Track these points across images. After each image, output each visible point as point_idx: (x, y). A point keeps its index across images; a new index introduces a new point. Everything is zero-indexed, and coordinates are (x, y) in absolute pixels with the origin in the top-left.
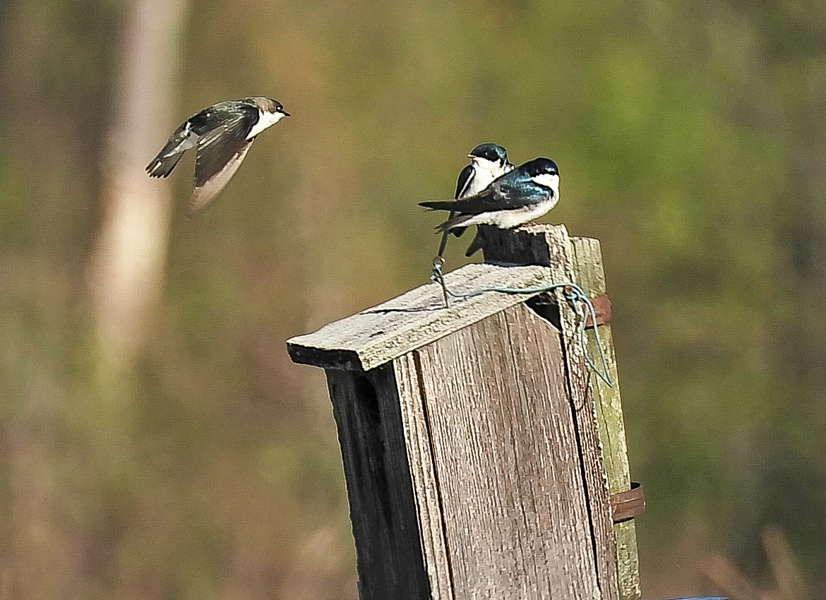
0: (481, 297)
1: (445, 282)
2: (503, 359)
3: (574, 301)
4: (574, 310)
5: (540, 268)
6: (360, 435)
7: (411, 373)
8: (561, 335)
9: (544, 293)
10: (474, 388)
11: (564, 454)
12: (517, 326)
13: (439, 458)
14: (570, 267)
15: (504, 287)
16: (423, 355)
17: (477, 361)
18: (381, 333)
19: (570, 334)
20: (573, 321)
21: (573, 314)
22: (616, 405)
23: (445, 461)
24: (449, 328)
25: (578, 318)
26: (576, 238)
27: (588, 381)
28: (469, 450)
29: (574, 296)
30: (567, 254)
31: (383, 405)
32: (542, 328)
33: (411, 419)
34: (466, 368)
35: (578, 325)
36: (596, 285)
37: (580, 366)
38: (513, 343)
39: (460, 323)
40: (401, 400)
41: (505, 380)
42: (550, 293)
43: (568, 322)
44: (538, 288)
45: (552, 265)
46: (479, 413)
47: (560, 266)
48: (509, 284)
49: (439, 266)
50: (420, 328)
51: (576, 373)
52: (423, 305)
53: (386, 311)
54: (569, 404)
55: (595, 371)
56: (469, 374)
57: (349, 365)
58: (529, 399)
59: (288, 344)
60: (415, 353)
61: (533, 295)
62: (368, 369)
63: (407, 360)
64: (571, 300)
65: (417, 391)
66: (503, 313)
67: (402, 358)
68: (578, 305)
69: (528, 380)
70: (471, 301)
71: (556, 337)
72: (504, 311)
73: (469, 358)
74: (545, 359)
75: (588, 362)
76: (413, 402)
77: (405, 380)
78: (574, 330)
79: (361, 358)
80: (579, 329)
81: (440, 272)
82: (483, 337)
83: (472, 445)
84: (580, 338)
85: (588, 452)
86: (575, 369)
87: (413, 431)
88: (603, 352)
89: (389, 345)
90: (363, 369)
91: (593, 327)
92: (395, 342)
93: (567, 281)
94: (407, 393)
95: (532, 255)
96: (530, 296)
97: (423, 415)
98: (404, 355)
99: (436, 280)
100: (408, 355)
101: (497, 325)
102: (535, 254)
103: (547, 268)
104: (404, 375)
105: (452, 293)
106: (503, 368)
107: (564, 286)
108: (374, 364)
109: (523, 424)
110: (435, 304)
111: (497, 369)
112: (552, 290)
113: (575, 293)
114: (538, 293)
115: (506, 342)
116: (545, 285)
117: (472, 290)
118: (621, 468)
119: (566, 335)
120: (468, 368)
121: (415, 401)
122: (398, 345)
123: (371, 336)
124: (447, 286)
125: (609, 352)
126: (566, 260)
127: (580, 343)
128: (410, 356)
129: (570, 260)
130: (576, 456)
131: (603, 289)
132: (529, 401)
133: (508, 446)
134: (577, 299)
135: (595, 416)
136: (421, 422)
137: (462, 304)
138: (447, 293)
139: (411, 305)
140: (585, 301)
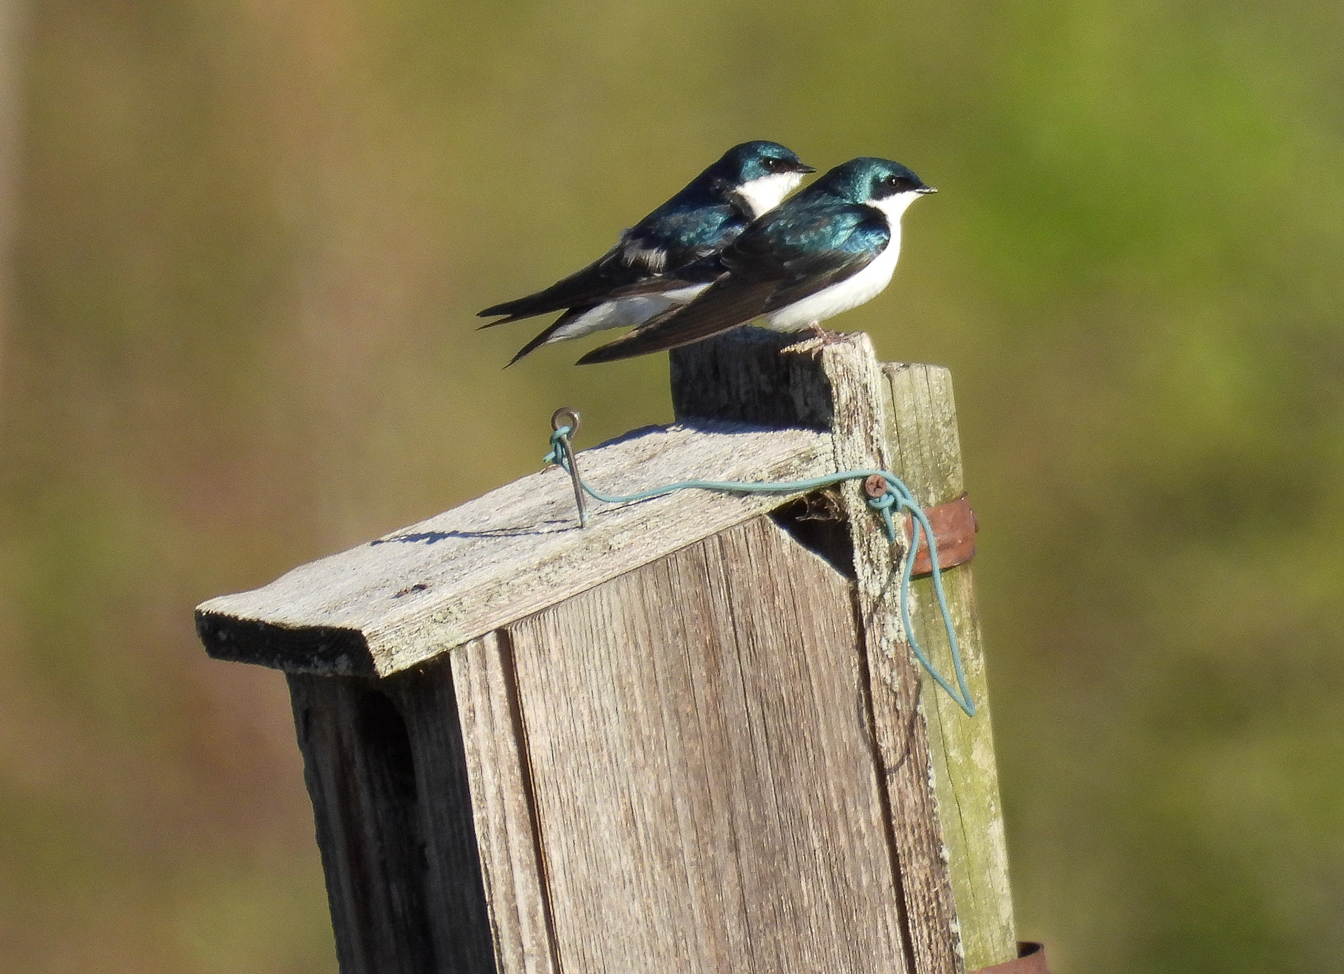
0: (665, 502)
1: (580, 468)
2: (713, 650)
3: (886, 511)
4: (886, 532)
5: (808, 435)
6: (369, 830)
7: (492, 685)
8: (854, 593)
9: (816, 494)
10: (641, 719)
11: (856, 874)
12: (749, 571)
13: (558, 884)
14: (879, 431)
15: (721, 479)
16: (523, 641)
17: (651, 654)
18: (421, 587)
19: (875, 590)
20: (884, 560)
21: (885, 543)
22: (984, 759)
23: (573, 891)
24: (587, 573)
25: (896, 555)
26: (895, 365)
27: (917, 702)
28: (627, 862)
29: (886, 502)
30: (874, 405)
31: (423, 755)
32: (809, 577)
33: (491, 791)
34: (624, 671)
35: (895, 569)
36: (941, 475)
37: (900, 664)
38: (738, 611)
39: (614, 564)
40: (467, 744)
41: (717, 699)
42: (829, 494)
43: (871, 561)
44: (801, 482)
45: (838, 429)
46: (653, 778)
47: (855, 430)
48: (732, 471)
49: (566, 429)
50: (517, 576)
51: (889, 681)
52: (525, 522)
53: (434, 537)
54: (869, 756)
55: (934, 677)
56: (632, 685)
57: (343, 665)
58: (774, 743)
59: (200, 612)
60: (504, 638)
61: (789, 498)
62: (389, 672)
63: (482, 653)
64: (880, 511)
65: (504, 725)
66: (716, 539)
67: (471, 647)
68: (897, 521)
69: (772, 697)
70: (639, 511)
71: (841, 598)
72: (717, 533)
73: (631, 647)
74: (814, 648)
75: (916, 655)
76: (496, 752)
77: (478, 700)
78: (884, 581)
79: (373, 646)
80: (898, 578)
81: (568, 444)
82: (665, 598)
83: (637, 852)
84: (898, 599)
85: (916, 871)
86: (885, 671)
87: (494, 821)
88: (953, 632)
89: (439, 617)
90: (377, 675)
91: (930, 574)
92: (454, 609)
93: (870, 466)
94: (481, 729)
95: (789, 402)
96: (781, 500)
97: (520, 782)
98: (476, 639)
99: (556, 461)
100: (486, 638)
101: (701, 568)
102: (799, 401)
103: (826, 437)
104: (476, 687)
105: (597, 492)
106: (714, 671)
107: (864, 478)
108: (404, 661)
109: (760, 803)
110: (557, 519)
111: (699, 672)
112: (837, 486)
113: (889, 493)
114: (801, 494)
115: (722, 607)
116: (818, 474)
117: (644, 486)
118: (995, 907)
119: (866, 593)
120: (629, 671)
121: (503, 750)
122: (460, 616)
123: (399, 595)
124: (584, 477)
125: (967, 632)
126: (871, 416)
127: (898, 610)
128: (491, 643)
129: (881, 415)
130: (887, 878)
131: (956, 483)
132: (775, 750)
133: (722, 855)
134: (894, 507)
135: (932, 783)
136: (515, 800)
137: (620, 520)
138: (585, 493)
139: (497, 520)
140: (914, 514)
